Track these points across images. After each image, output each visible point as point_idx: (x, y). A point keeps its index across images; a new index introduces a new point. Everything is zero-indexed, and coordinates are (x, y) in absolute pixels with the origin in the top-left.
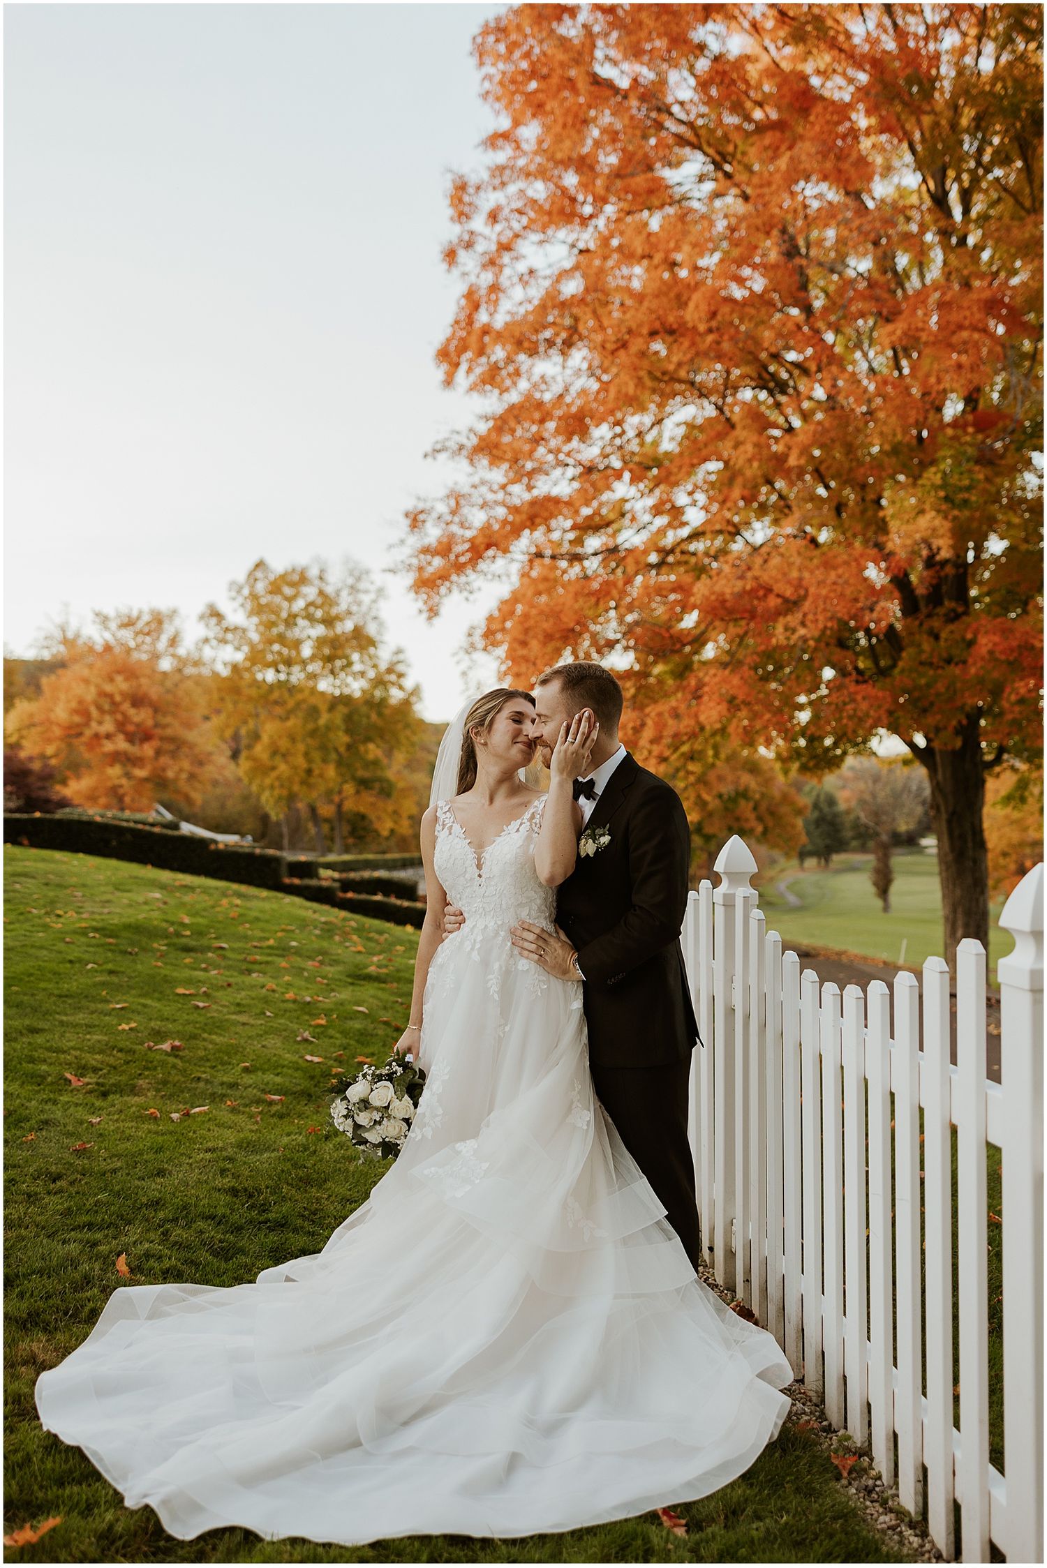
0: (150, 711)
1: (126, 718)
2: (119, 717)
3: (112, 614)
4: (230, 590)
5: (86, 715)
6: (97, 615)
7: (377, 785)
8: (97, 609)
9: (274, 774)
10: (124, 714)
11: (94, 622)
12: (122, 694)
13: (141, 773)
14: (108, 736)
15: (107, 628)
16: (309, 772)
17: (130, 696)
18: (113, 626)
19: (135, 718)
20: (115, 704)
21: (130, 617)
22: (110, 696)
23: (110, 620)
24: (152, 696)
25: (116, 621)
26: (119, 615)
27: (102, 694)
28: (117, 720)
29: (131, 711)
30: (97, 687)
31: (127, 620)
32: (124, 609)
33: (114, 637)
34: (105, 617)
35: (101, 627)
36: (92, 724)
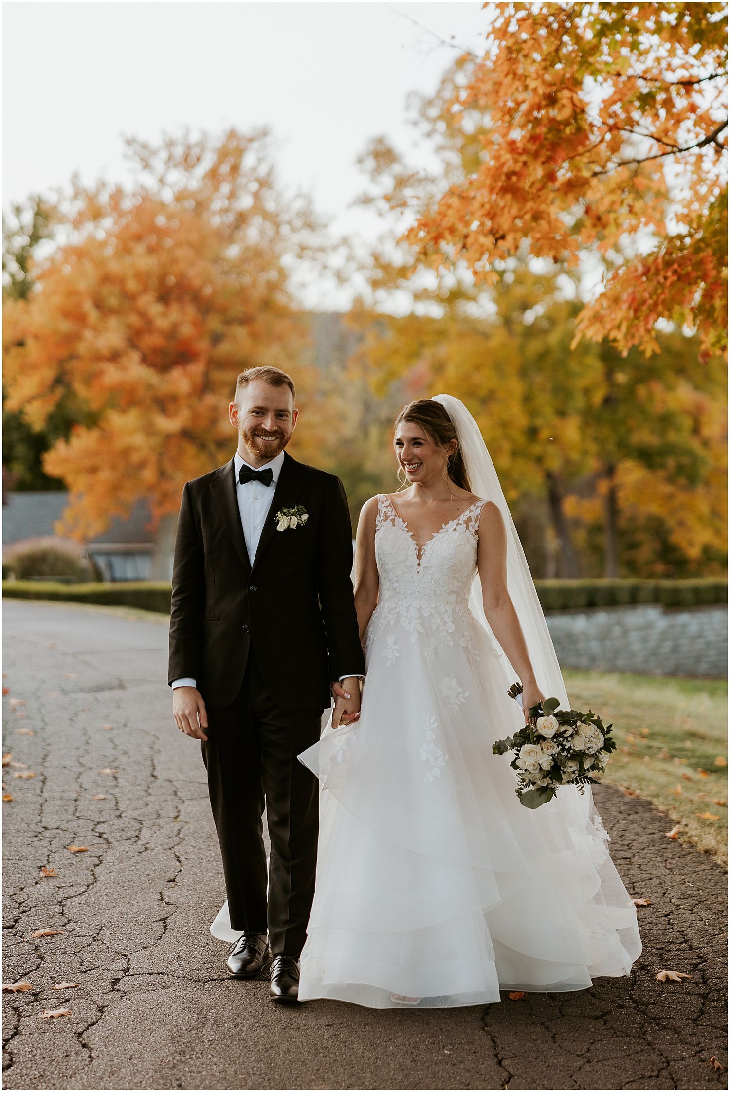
0: (191, 311)
1: (148, 325)
2: (134, 319)
3: (155, 140)
4: (407, 108)
5: (81, 319)
6: (129, 142)
7: (671, 463)
10: (142, 314)
11: (126, 157)
12: (140, 276)
13: (169, 424)
14: (114, 357)
15: (146, 166)
16: (532, 433)
17: (153, 282)
18: (158, 164)
19: (162, 323)
20: (129, 297)
21: (189, 147)
22: (121, 281)
23: (154, 153)
24: (196, 282)
25: (164, 155)
26: (170, 144)
27: (106, 279)
28: (129, 326)
29: (155, 309)
30: (100, 263)
31: (185, 153)
32: (177, 134)
33: (162, 181)
34: (145, 146)
35: (137, 165)
36: (88, 334)
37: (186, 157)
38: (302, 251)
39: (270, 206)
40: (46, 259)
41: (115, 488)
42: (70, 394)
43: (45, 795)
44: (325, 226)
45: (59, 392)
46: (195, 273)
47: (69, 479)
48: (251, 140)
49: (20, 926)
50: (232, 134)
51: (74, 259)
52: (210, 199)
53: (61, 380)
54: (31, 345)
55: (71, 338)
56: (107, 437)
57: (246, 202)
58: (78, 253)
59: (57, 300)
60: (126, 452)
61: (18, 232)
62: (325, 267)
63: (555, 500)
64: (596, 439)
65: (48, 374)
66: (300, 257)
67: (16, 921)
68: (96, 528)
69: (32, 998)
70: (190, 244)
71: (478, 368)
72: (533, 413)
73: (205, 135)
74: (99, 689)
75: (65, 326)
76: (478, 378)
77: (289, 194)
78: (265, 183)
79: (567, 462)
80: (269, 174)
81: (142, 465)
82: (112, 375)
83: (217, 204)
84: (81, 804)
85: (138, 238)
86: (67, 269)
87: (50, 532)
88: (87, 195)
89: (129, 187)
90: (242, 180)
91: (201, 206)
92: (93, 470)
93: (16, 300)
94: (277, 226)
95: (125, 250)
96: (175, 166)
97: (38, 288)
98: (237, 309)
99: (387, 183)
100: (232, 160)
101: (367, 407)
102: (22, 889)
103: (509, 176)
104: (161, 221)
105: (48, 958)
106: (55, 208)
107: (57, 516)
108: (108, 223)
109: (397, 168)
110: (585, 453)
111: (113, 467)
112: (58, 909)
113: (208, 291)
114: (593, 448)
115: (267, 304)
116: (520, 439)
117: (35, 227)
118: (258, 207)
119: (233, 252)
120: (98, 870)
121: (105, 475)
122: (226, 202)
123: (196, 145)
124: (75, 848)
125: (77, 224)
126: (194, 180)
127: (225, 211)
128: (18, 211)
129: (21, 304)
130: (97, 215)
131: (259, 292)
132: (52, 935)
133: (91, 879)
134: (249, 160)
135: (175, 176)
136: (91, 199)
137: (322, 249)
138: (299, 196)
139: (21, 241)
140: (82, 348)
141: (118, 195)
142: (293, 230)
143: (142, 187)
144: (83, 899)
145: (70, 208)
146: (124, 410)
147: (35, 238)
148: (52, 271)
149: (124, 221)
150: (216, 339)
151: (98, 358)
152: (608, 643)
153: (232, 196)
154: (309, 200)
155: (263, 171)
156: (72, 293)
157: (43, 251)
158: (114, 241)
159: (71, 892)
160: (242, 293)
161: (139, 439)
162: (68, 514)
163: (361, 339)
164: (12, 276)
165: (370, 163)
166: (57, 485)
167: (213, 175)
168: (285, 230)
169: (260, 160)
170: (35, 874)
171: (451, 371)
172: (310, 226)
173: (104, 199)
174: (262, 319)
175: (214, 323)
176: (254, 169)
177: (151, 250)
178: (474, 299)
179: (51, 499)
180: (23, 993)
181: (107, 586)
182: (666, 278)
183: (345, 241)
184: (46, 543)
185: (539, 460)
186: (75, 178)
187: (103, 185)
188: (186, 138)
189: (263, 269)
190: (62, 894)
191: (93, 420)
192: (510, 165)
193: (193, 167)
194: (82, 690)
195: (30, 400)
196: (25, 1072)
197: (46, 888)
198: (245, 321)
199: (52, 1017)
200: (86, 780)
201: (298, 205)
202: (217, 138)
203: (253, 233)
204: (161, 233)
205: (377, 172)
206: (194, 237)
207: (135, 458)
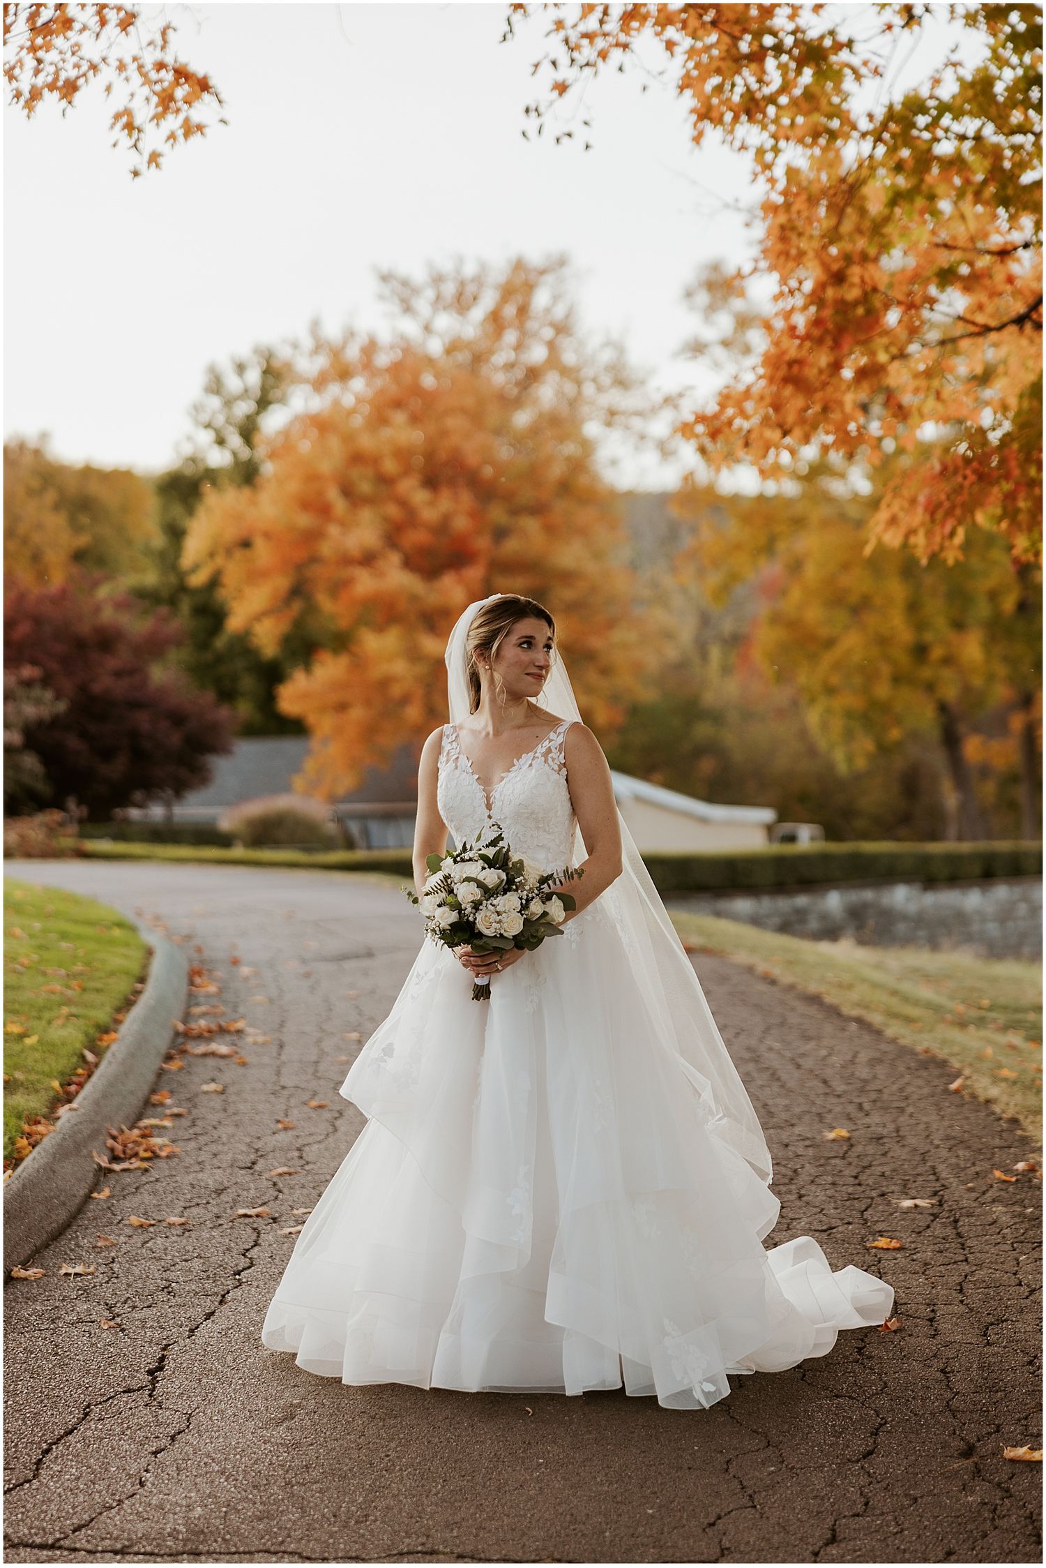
0: (466, 499)
1: (410, 518)
2: (392, 510)
3: (419, 275)
5: (324, 510)
6: (385, 278)
8: (385, 267)
9: (828, 658)
10: (403, 503)
11: (381, 297)
12: (403, 455)
14: (368, 559)
15: (408, 308)
16: (920, 652)
17: (419, 460)
18: (423, 305)
19: (429, 514)
20: (385, 481)
21: (462, 284)
22: (375, 461)
23: (416, 291)
24: (472, 459)
25: (430, 294)
26: (438, 280)
27: (357, 458)
28: (386, 519)
29: (420, 497)
30: (348, 438)
31: (457, 290)
32: (446, 266)
33: (427, 329)
34: (405, 283)
35: (395, 308)
36: (333, 530)
37: (459, 296)
38: (611, 416)
39: (569, 358)
40: (279, 433)
41: (370, 732)
42: (311, 608)
43: (283, 1058)
44: (643, 383)
45: (297, 606)
46: (472, 448)
47: (311, 719)
48: (543, 272)
49: (257, 1168)
50: (519, 265)
51: (314, 433)
52: (491, 352)
53: (299, 590)
54: (260, 545)
55: (312, 537)
56: (359, 664)
57: (537, 354)
58: (321, 425)
59: (293, 487)
60: (384, 683)
61: (242, 395)
62: (642, 437)
63: (951, 740)
64: (1006, 659)
65: (282, 583)
66: (609, 424)
67: (254, 1163)
68: (346, 782)
69: (271, 1221)
70: (463, 411)
71: (845, 566)
72: (920, 625)
73: (483, 267)
74: (343, 957)
75: (304, 520)
76: (846, 580)
77: (594, 342)
78: (562, 329)
79: (967, 689)
80: (567, 316)
81: (405, 700)
82: (365, 583)
83: (502, 357)
84: (322, 1067)
85: (398, 404)
86: (305, 447)
87: (287, 788)
88: (331, 350)
89: (385, 336)
90: (532, 325)
91: (478, 358)
92: (342, 707)
93: (239, 486)
94: (579, 383)
95: (379, 419)
96: (445, 308)
97: (268, 469)
98: (527, 495)
99: (724, 323)
100: (520, 298)
101: (705, 620)
102: (259, 1138)
103: (791, 364)
104: (428, 381)
105: (285, 1190)
106: (288, 366)
107: (296, 768)
108: (358, 384)
109: (737, 304)
110: (991, 678)
111: (368, 703)
112: (296, 1154)
113: (488, 471)
114: (1002, 670)
115: (565, 487)
116: (904, 659)
117: (264, 390)
118: (554, 360)
119: (522, 419)
120: (338, 1123)
121: (357, 713)
122: (513, 355)
123: (473, 280)
124: (314, 1103)
125: (319, 383)
126: (471, 326)
127: (510, 366)
128: (241, 368)
129: (246, 492)
130: (344, 374)
131: (556, 471)
132: (290, 1174)
133: (331, 1129)
134: (541, 299)
135: (445, 322)
136: (336, 354)
137: (639, 414)
138: (608, 344)
139: (244, 408)
140: (326, 549)
141: (371, 348)
142: (600, 389)
143: (403, 337)
144: (322, 1146)
145: (308, 365)
146: (380, 629)
147: (263, 403)
148: (284, 447)
149: (379, 382)
150: (500, 534)
151: (347, 560)
152: (1010, 924)
153: (519, 347)
154: (620, 349)
155: (559, 312)
156: (312, 477)
157: (274, 421)
158: (366, 409)
159: (310, 1140)
160: (533, 474)
161: (399, 667)
162: (310, 765)
163: (694, 530)
164: (235, 454)
165: (703, 298)
166: (295, 728)
167: (496, 321)
168: (589, 389)
169: (556, 298)
170: (272, 1126)
171: (811, 572)
172: (622, 383)
173: (353, 353)
174: (560, 506)
175: (497, 514)
176: (548, 311)
177: (415, 419)
178: (842, 476)
179: (288, 746)
180: (262, 1217)
181: (360, 855)
182: (965, 477)
183: (670, 401)
184: (282, 803)
185: (930, 687)
186: (315, 326)
187: (350, 334)
188: (458, 271)
189: (562, 439)
190: (300, 1142)
191: (342, 642)
192: (793, 353)
193: (468, 308)
194: (325, 959)
195: (258, 617)
196: (265, 1270)
197: (283, 1138)
198: (538, 510)
199: (290, 1233)
200: (327, 1045)
201: (606, 356)
202: (499, 271)
203: (547, 393)
204: (429, 398)
205: (711, 309)
206: (469, 401)
207: (396, 691)
